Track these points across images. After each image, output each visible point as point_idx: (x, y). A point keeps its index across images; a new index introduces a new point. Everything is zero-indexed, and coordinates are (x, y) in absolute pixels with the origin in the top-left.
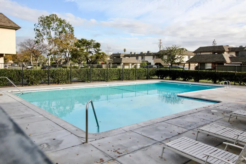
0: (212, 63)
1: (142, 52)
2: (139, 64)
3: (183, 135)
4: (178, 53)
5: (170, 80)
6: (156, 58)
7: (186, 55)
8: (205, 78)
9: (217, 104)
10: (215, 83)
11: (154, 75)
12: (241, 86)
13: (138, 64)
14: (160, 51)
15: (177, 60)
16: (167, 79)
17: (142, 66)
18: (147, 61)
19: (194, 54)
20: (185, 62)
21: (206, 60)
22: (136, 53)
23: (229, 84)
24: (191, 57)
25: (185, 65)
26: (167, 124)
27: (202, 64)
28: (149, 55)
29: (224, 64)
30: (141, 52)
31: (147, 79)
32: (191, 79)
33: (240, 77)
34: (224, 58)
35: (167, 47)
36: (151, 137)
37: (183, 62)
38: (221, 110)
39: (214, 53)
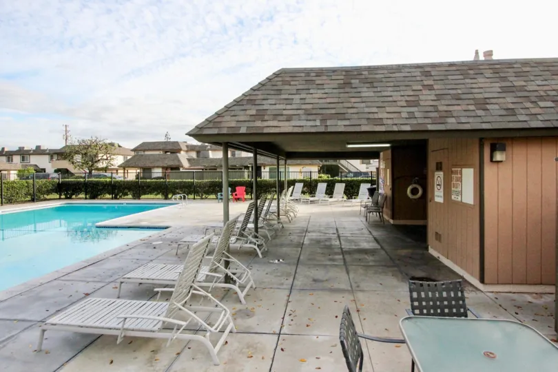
0: (163, 168)
1: (23, 148)
2: (16, 172)
3: (95, 294)
4: (103, 151)
5: (86, 198)
6: (58, 160)
7: (118, 154)
8: (151, 193)
9: (163, 232)
10: (166, 198)
11: (49, 192)
12: (202, 201)
13: (12, 172)
14: (67, 146)
15: (101, 164)
16: (81, 199)
17: (23, 175)
18: (36, 166)
19: (133, 153)
20: (116, 167)
21: (151, 163)
22: (6, 150)
23: (184, 198)
24: (129, 157)
25: (119, 171)
26: (65, 282)
27: (147, 170)
28: (41, 152)
29: (179, 169)
30: (20, 148)
31: (33, 200)
32: (128, 195)
33: (200, 187)
34: (179, 161)
35: (80, 140)
36: (20, 317)
37: (112, 167)
38: (168, 239)
39: (166, 152)
